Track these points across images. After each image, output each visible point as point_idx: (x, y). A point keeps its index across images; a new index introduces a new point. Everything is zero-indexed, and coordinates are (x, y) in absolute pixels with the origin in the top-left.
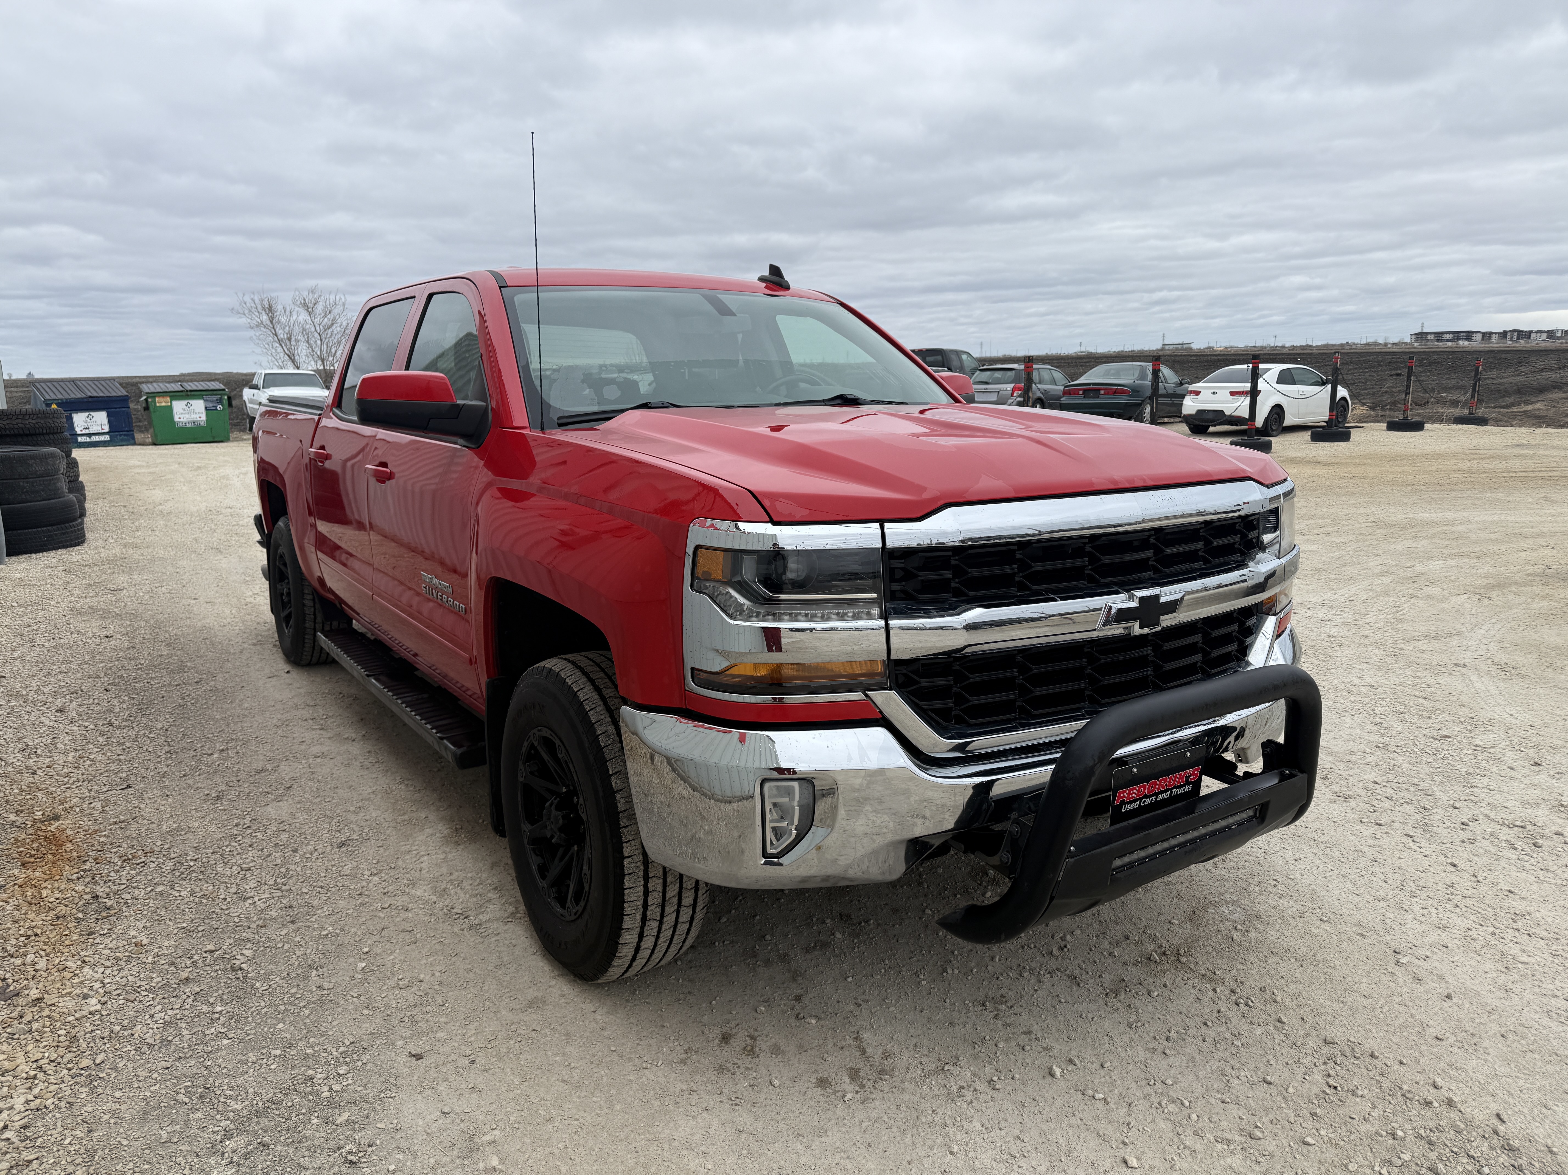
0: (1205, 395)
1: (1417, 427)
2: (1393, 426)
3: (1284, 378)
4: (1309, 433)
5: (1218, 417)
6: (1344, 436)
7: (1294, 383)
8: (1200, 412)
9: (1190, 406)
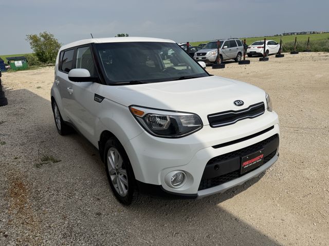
0: (252, 48)
1: (297, 53)
2: (292, 53)
3: (269, 43)
4: (275, 56)
5: (255, 53)
6: (283, 56)
7: (271, 44)
8: (251, 52)
9: (249, 51)
